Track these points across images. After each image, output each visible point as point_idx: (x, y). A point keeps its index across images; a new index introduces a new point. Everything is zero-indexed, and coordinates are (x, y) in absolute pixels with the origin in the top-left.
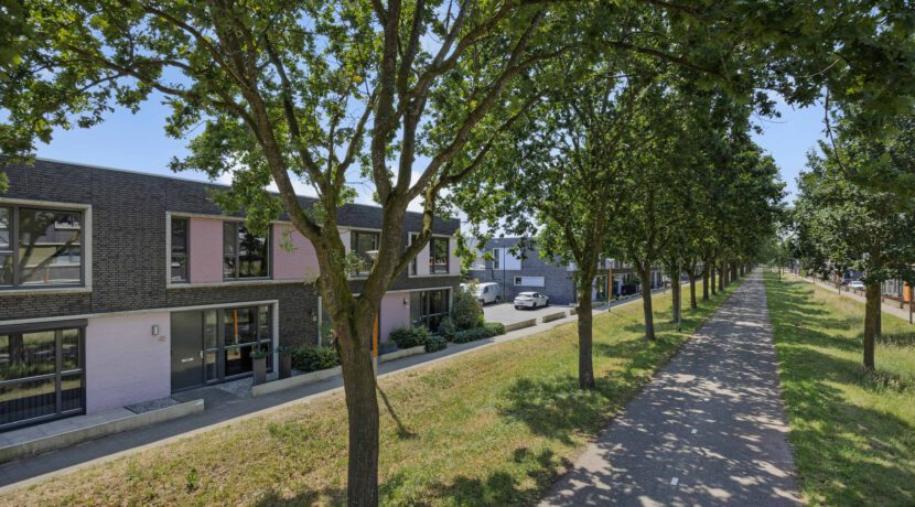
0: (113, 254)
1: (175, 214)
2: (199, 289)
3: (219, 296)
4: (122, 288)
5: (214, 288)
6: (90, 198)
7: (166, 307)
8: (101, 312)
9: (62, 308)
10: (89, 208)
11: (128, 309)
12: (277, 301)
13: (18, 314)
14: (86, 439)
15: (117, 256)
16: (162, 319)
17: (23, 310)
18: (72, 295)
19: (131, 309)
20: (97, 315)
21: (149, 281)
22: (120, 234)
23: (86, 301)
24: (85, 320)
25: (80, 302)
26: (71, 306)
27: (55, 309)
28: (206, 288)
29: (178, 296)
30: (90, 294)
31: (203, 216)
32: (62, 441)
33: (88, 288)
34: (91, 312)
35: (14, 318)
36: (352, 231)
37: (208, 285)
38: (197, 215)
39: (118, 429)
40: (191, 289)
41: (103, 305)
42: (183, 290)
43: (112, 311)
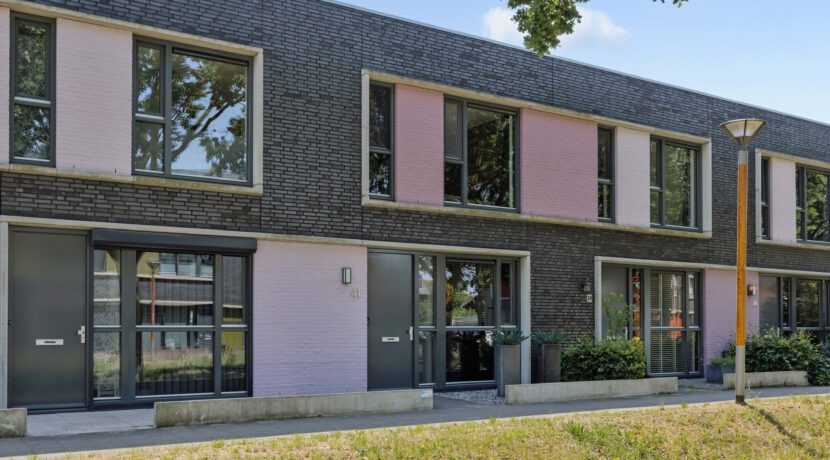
0: (290, 136)
1: (375, 75)
2: (409, 213)
3: (437, 229)
4: (302, 196)
5: (430, 215)
6: (260, 38)
7: (362, 237)
8: (274, 231)
9: (224, 216)
10: (258, 53)
11: (309, 232)
12: (527, 253)
13: (171, 217)
15: (296, 140)
16: (353, 256)
17: (175, 211)
18: (236, 198)
19: (313, 234)
20: (269, 236)
21: (337, 191)
22: (300, 102)
23: (255, 211)
24: (254, 240)
25: (247, 209)
26: (234, 215)
27: (215, 217)
28: (419, 212)
29: (378, 222)
30: (260, 199)
31: (416, 82)
33: (258, 189)
34: (261, 230)
35: (165, 224)
36: (653, 138)
37: (422, 208)
38: (406, 80)
40: (397, 210)
41: (276, 221)
42: (385, 211)
43: (288, 232)
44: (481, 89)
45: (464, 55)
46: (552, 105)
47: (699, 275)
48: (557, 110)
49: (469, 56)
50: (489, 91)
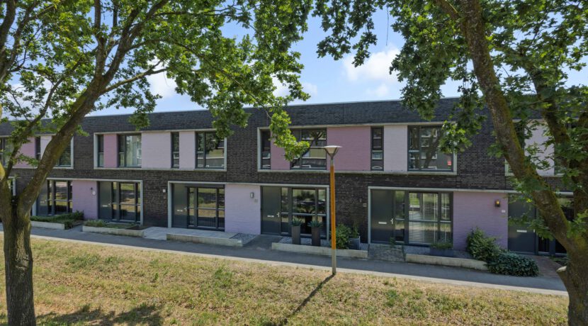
1: (261, 128)
2: (275, 173)
3: (287, 179)
4: (238, 171)
5: (284, 173)
7: (259, 182)
8: (230, 182)
9: (216, 178)
12: (328, 186)
14: (192, 241)
15: (237, 154)
16: (255, 189)
18: (219, 172)
19: (242, 182)
21: (250, 167)
23: (225, 176)
24: (224, 185)
25: (223, 176)
26: (219, 178)
27: (214, 178)
28: (279, 173)
29: (264, 177)
30: (226, 173)
32: (184, 239)
33: (225, 170)
34: (227, 181)
37: (280, 171)
39: (203, 241)
40: (271, 173)
41: (231, 178)
42: (267, 173)
43: (234, 181)
44: (306, 124)
45: (299, 113)
46: (343, 123)
47: (451, 195)
48: (347, 125)
49: (301, 112)
50: (310, 124)
